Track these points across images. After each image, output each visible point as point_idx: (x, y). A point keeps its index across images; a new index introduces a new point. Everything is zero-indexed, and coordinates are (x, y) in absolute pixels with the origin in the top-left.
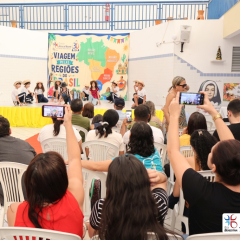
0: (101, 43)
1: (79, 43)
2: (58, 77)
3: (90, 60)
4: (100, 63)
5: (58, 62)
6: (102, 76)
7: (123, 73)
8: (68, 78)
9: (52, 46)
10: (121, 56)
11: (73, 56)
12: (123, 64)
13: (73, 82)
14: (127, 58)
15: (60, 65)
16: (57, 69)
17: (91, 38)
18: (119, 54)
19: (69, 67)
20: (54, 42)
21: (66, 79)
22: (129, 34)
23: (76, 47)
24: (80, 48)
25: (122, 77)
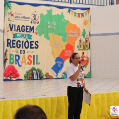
0: (62, 16)
1: (38, 15)
2: (15, 53)
3: (50, 35)
4: (61, 37)
5: (15, 36)
6: (63, 52)
7: (84, 49)
8: (26, 55)
10: (82, 31)
11: (32, 29)
12: (84, 40)
13: (32, 59)
14: (88, 33)
15: (17, 39)
16: (13, 44)
17: (51, 10)
18: (79, 29)
19: (27, 41)
20: (9, 11)
21: (24, 56)
22: (89, 9)
23: (35, 19)
24: (39, 21)
25: (83, 53)
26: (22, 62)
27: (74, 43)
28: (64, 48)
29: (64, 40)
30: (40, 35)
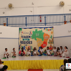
0: (42, 31)
2: (23, 46)
3: (37, 38)
4: (41, 39)
5: (23, 40)
6: (42, 45)
7: (51, 43)
9: (21, 33)
10: (50, 36)
11: (30, 37)
12: (51, 39)
13: (30, 48)
14: (53, 37)
15: (24, 41)
16: (23, 42)
17: (37, 29)
18: (49, 35)
19: (28, 41)
20: (21, 31)
21: (27, 47)
22: (53, 27)
23: (31, 33)
24: (32, 34)
25: (51, 45)
26: (26, 49)
27: (47, 41)
28: (43, 43)
29: (42, 40)
30: (33, 39)
